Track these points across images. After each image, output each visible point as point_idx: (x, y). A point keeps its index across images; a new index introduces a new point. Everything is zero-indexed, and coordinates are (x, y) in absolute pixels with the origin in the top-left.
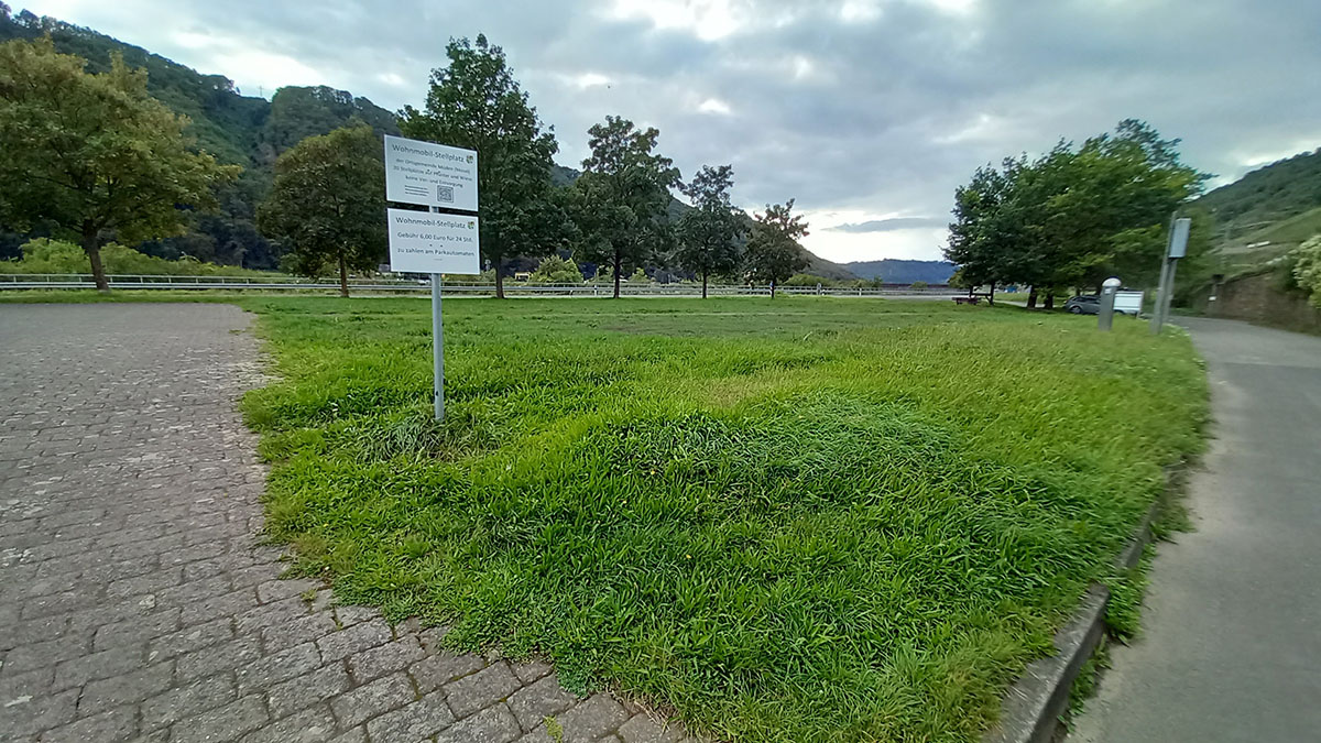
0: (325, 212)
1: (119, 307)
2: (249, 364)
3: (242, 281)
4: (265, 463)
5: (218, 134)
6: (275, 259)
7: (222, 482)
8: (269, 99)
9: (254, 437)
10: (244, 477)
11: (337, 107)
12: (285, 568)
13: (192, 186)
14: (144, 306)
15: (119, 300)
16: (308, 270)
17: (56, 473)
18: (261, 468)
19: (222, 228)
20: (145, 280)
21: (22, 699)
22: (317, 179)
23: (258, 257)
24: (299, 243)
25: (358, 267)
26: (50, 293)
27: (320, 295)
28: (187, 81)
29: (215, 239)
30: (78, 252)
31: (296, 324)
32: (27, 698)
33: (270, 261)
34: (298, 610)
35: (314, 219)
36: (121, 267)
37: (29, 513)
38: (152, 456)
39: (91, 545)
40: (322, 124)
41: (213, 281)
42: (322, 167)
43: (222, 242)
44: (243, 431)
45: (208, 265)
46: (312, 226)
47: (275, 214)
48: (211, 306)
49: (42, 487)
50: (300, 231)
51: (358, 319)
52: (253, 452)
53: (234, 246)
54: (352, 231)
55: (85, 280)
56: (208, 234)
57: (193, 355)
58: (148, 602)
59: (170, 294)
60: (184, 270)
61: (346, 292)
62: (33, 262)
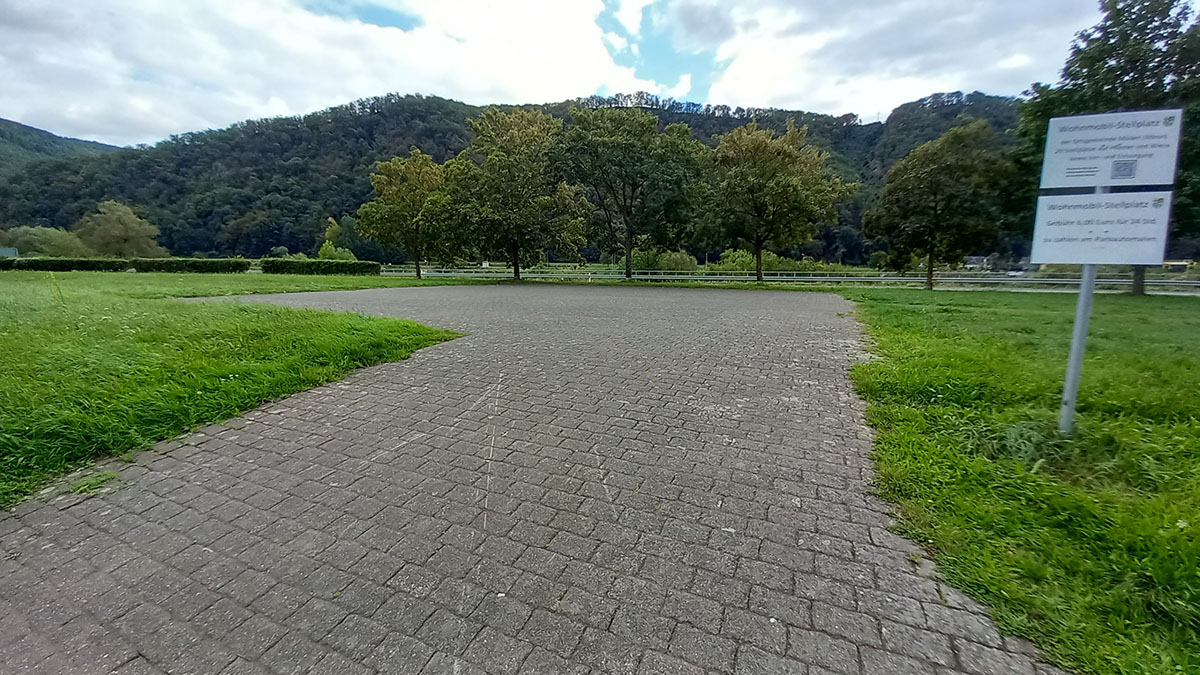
0: (923, 212)
1: (768, 292)
2: (854, 342)
3: (841, 275)
4: (872, 426)
5: (841, 161)
6: (866, 256)
7: (841, 432)
8: (883, 121)
9: (862, 402)
10: (856, 433)
11: (945, 110)
12: (892, 523)
13: (822, 205)
14: (782, 293)
15: (768, 289)
16: (899, 265)
17: (747, 396)
18: (868, 429)
19: (831, 234)
20: (781, 275)
21: (730, 530)
22: (921, 181)
23: (855, 255)
24: (895, 241)
25: (946, 259)
26: (733, 283)
27: (905, 287)
28: (826, 126)
29: (825, 244)
30: (749, 257)
31: (889, 312)
32: (733, 531)
33: (862, 258)
34: (905, 566)
35: (913, 218)
36: (770, 266)
37: (735, 417)
38: (796, 399)
39: (765, 448)
40: (929, 130)
41: (823, 275)
42: (927, 170)
43: (829, 245)
44: (854, 396)
45: (819, 264)
46: (909, 226)
47: (879, 218)
48: (821, 294)
49: (740, 403)
50: (896, 232)
51: (946, 310)
52: (860, 414)
53: (837, 247)
54: (948, 225)
55: (751, 275)
56: (820, 239)
57: (815, 330)
58: (796, 501)
59: (793, 285)
60: (805, 268)
61: (930, 285)
62: (728, 264)
